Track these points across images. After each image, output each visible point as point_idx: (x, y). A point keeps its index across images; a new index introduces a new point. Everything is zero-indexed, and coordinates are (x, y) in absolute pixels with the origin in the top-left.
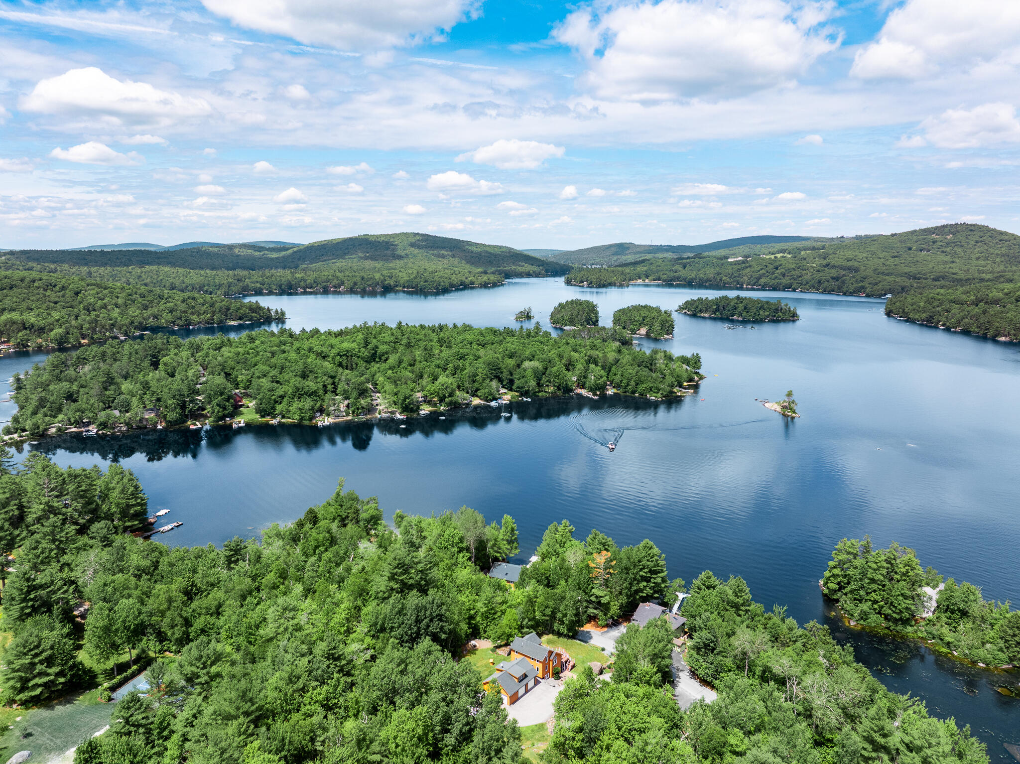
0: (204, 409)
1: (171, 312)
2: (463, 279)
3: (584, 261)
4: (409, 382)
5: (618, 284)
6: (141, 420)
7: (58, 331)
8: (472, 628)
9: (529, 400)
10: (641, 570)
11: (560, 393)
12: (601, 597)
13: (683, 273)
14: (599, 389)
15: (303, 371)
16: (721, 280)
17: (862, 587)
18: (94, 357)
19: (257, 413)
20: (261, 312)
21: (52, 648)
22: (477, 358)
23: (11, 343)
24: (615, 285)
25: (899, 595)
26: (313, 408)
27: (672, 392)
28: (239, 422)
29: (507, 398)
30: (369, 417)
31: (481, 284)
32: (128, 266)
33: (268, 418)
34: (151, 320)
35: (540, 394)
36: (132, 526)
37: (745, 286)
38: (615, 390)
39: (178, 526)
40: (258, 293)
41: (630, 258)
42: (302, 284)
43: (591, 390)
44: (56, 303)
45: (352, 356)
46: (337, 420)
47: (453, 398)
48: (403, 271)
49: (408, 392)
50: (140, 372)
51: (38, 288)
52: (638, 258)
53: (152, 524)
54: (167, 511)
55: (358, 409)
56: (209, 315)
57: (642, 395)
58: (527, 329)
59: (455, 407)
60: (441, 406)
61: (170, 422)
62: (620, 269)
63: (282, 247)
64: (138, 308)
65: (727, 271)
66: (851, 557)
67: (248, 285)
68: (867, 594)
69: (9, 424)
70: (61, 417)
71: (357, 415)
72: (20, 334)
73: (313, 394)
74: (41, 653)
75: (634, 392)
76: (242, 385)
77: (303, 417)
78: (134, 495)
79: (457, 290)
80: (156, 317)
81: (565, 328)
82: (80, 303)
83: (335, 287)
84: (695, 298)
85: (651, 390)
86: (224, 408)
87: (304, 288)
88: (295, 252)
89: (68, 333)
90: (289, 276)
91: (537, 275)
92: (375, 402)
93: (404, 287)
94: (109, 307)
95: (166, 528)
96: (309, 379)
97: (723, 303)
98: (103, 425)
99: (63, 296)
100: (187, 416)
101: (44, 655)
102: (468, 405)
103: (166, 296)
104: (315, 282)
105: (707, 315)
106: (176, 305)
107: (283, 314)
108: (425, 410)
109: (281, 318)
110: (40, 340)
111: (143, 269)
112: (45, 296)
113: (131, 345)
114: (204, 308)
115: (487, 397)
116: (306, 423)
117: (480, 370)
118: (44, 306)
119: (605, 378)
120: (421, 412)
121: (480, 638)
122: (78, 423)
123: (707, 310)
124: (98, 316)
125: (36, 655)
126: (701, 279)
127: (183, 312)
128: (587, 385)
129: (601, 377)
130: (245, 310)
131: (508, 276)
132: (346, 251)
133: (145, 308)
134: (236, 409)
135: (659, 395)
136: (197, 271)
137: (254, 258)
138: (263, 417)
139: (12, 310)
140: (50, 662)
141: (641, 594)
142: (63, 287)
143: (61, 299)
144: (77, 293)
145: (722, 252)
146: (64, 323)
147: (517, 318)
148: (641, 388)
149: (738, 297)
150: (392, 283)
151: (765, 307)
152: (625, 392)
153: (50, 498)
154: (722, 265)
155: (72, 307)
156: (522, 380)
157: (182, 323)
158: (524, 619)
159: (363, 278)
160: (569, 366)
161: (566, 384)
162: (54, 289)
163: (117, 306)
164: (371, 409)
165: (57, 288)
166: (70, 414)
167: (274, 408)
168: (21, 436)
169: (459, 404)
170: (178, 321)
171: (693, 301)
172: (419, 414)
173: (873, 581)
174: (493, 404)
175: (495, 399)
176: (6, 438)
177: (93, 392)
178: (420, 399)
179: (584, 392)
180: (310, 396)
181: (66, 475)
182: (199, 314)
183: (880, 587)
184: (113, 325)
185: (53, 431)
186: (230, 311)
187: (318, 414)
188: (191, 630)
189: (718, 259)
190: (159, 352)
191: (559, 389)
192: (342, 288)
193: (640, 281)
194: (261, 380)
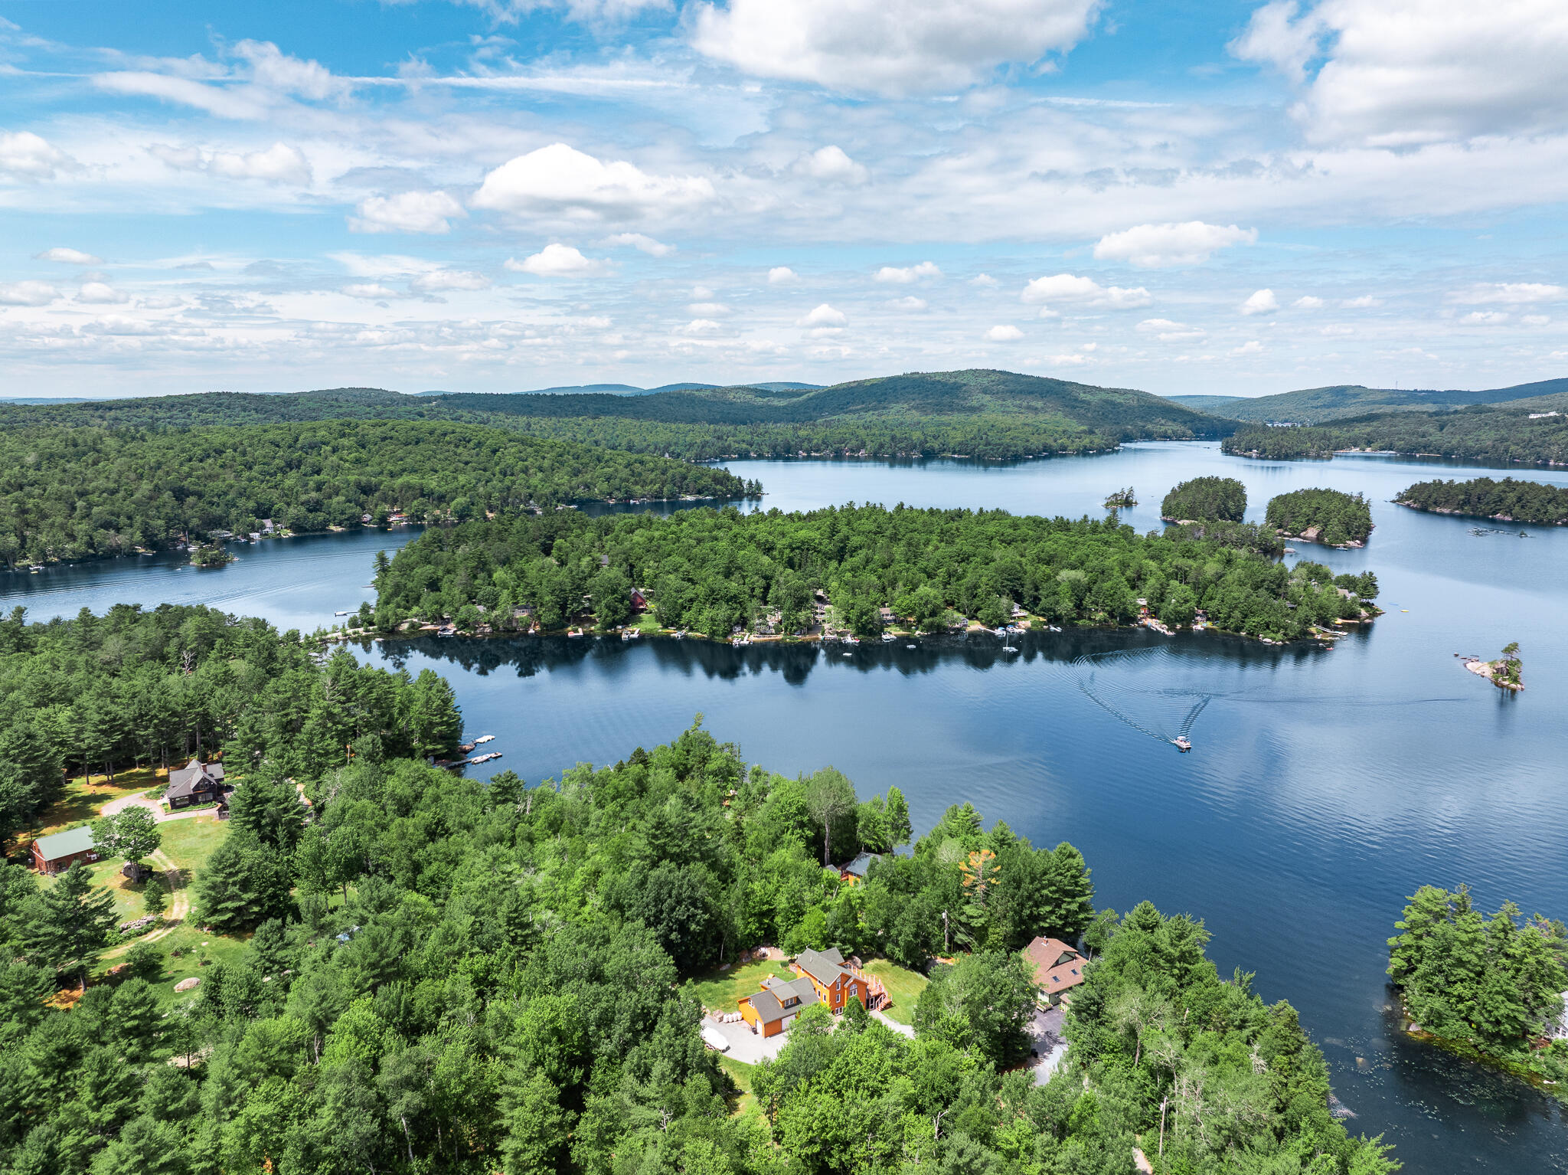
0: (592, 612)
1: (608, 480)
2: (1050, 441)
3: (1271, 416)
4: (871, 591)
5: (1313, 454)
6: (510, 621)
7: (461, 500)
8: (764, 929)
9: (1059, 630)
10: (1044, 887)
11: (1113, 623)
12: (972, 917)
13: (1436, 437)
14: (1181, 621)
15: (728, 568)
16: (1506, 451)
17: (1440, 970)
18: (475, 535)
19: (657, 621)
20: (729, 483)
21: (250, 869)
22: (988, 561)
23: (404, 514)
24: (1308, 457)
25: (1498, 993)
26: (729, 620)
27: (1305, 633)
28: (633, 631)
29: (1024, 622)
30: (808, 637)
31: (1078, 450)
32: (578, 415)
33: (671, 630)
34: (580, 490)
35: (1081, 622)
36: (434, 750)
37: (1552, 463)
38: (1209, 624)
39: (496, 758)
40: (744, 456)
41: (1351, 411)
42: (805, 445)
43: (1170, 622)
44: (467, 463)
45: (808, 549)
46: (762, 639)
47: (936, 619)
48: (957, 427)
49: (867, 605)
50: (522, 557)
51: (449, 443)
52: (1365, 410)
53: (466, 752)
54: (490, 737)
55: (792, 624)
56: (657, 486)
57: (1252, 634)
58: (1093, 521)
59: (939, 633)
60: (917, 629)
61: (545, 625)
62: (1322, 430)
63: (794, 391)
64: (567, 474)
65: (1520, 436)
66: (1429, 917)
67: (730, 446)
68: (1449, 983)
69: (358, 615)
70: (415, 609)
71: (791, 634)
72: (415, 502)
73: (733, 599)
74: (237, 873)
75: (1238, 629)
76: (647, 582)
77: (714, 631)
78: (442, 711)
79: (1037, 458)
80: (587, 486)
81: (1180, 523)
82: (497, 464)
83: (852, 451)
84: (1429, 480)
85: (1268, 627)
86: (615, 612)
87: (808, 451)
88: (811, 399)
89: (473, 504)
90: (789, 434)
91: (1179, 437)
92: (819, 618)
93: (954, 452)
94: (531, 471)
95: (479, 759)
96: (733, 578)
97: (1478, 491)
98: (464, 624)
99: (477, 455)
100: (568, 619)
101: (240, 875)
102: (959, 631)
103: (607, 457)
104: (824, 443)
105: (1446, 511)
106: (616, 470)
107: (759, 487)
108: (892, 633)
109: (755, 493)
110: (437, 512)
111: (597, 421)
112: (455, 454)
113: (523, 521)
114: (652, 476)
115: (991, 621)
116: (719, 639)
117: (984, 579)
118: (451, 468)
119: (1192, 604)
120: (884, 637)
121: (777, 947)
122: (438, 618)
123: (1447, 502)
124: (514, 483)
125: (231, 875)
126: (1467, 449)
127: (623, 480)
128: (1162, 613)
129: (1186, 601)
130: (706, 481)
131: (1128, 438)
132: (882, 398)
133: (576, 473)
134: (633, 613)
135: (1280, 636)
136: (667, 425)
137: (754, 408)
138: (665, 627)
139: (414, 471)
140: (245, 885)
141: (1042, 924)
142: (479, 443)
143: (475, 459)
144: (495, 452)
145: (1525, 403)
146: (469, 490)
147: (1107, 505)
148: (1252, 621)
149: (1508, 481)
150: (936, 447)
151: (1560, 500)
152: (1225, 628)
153: (332, 703)
154: (1514, 424)
155: (485, 470)
156: (1052, 599)
157: (620, 496)
158: (836, 928)
159: (893, 438)
160: (1136, 582)
161: (1125, 609)
162: (468, 445)
163: (541, 469)
164: (812, 627)
165: (471, 444)
166: (426, 606)
167: (679, 616)
168: (367, 631)
169: (946, 628)
170: (616, 493)
171: (1424, 486)
172: (881, 639)
173: (1460, 963)
174: (999, 632)
175: (1004, 625)
176: (350, 631)
177: (458, 580)
178: (889, 618)
179: (1154, 624)
180: (727, 602)
181: (357, 677)
182: (644, 484)
183: (1472, 975)
184: (531, 496)
185: (405, 626)
186: (686, 482)
187: (738, 629)
188: (420, 877)
189: (1509, 414)
190: (556, 532)
191: (1111, 615)
192: (863, 451)
193: (1355, 451)
194: (670, 576)
